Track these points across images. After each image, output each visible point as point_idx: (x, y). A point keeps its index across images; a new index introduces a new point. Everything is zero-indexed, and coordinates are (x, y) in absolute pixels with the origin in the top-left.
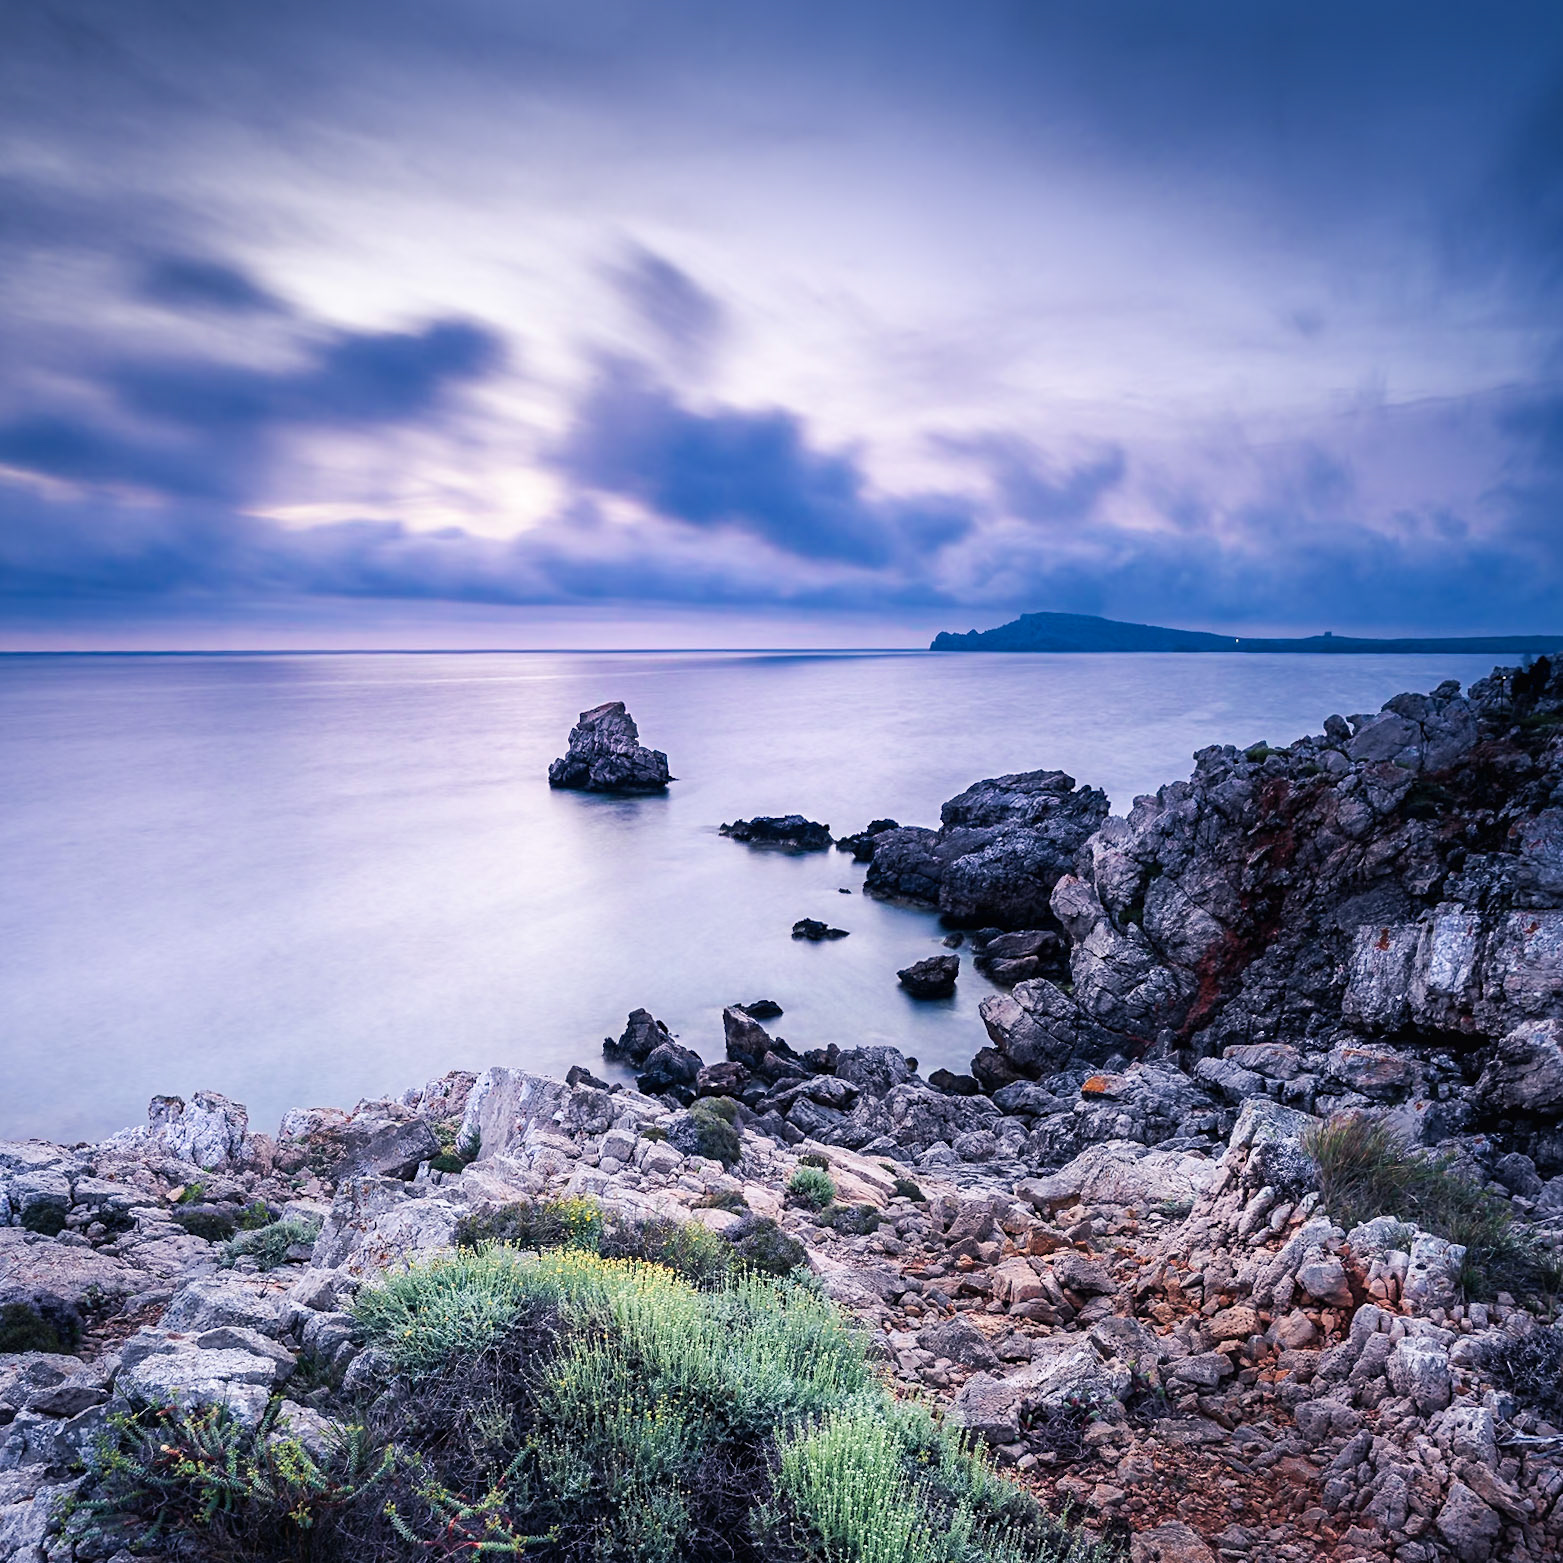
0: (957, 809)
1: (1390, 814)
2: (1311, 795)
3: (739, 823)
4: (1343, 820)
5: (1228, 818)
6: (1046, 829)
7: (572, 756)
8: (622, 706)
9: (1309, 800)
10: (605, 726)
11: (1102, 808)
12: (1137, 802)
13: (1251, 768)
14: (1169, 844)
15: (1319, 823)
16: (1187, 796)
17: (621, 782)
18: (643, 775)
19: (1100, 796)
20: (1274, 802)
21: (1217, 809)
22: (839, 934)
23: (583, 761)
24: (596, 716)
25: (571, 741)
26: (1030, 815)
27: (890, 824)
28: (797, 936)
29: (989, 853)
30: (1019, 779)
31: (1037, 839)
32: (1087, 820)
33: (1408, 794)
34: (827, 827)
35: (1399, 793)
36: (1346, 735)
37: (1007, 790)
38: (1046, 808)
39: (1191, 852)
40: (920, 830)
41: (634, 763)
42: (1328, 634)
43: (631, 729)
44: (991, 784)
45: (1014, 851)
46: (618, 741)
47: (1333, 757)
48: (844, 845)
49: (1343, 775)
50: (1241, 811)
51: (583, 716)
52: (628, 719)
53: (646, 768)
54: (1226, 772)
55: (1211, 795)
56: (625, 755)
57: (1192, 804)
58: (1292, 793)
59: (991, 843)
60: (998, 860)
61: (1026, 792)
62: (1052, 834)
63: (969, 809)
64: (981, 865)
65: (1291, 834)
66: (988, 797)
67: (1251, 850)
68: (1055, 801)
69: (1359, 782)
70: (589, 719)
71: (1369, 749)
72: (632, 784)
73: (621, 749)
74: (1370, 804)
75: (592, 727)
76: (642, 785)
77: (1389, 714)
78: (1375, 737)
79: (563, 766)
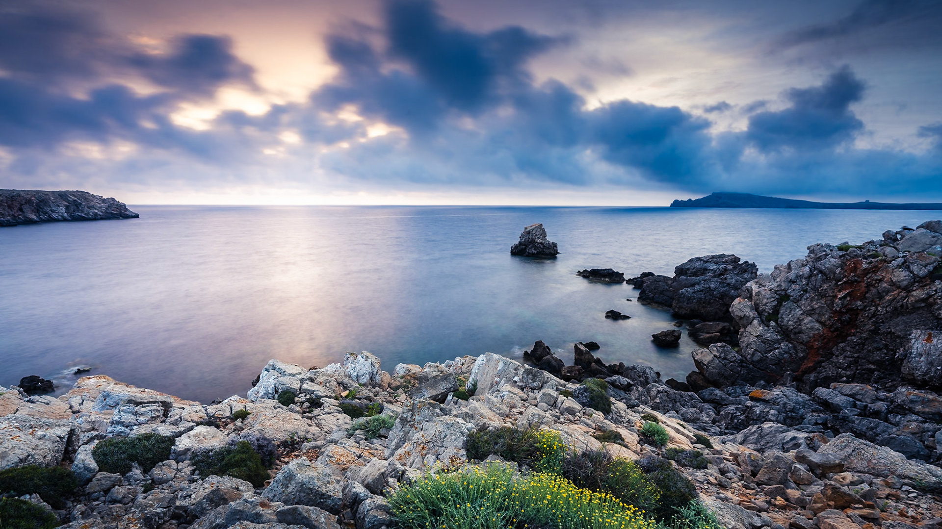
0: (683, 269)
1: (924, 277)
2: (876, 267)
3: (585, 270)
4: (894, 279)
5: (827, 276)
6: (726, 279)
7: (520, 243)
8: (541, 225)
9: (875, 269)
10: (534, 232)
11: (754, 271)
12: (776, 268)
13: (841, 253)
14: (793, 287)
15: (881, 280)
16: (804, 265)
17: (538, 253)
18: (547, 251)
19: (754, 265)
20: (854, 269)
21: (821, 272)
22: (626, 317)
23: (524, 245)
24: (531, 228)
25: (520, 237)
26: (718, 272)
27: (651, 274)
28: (607, 317)
29: (697, 288)
30: (713, 257)
31: (720, 283)
32: (746, 276)
33: (935, 268)
34: (623, 274)
35: (930, 268)
36: (896, 240)
37: (707, 262)
38: (726, 270)
39: (806, 291)
40: (665, 277)
41: (544, 246)
42: (867, 201)
43: (544, 234)
44: (699, 259)
45: (710, 288)
46: (539, 238)
47: (888, 250)
48: (629, 282)
49: (895, 258)
50: (835, 273)
51: (526, 228)
52: (544, 230)
53: (549, 248)
54: (827, 255)
55: (818, 265)
56: (541, 243)
57: (807, 269)
58: (865, 266)
59: (698, 283)
60: (702, 291)
61: (716, 263)
62: (728, 281)
63: (688, 269)
64: (693, 293)
65: (863, 285)
66: (697, 264)
67: (840, 291)
68: (731, 267)
69: (905, 262)
70: (528, 230)
71: (911, 246)
72: (542, 254)
73: (539, 241)
74: (912, 272)
75: (529, 233)
76: (547, 254)
77: (923, 230)
78: (914, 241)
79: (516, 247)
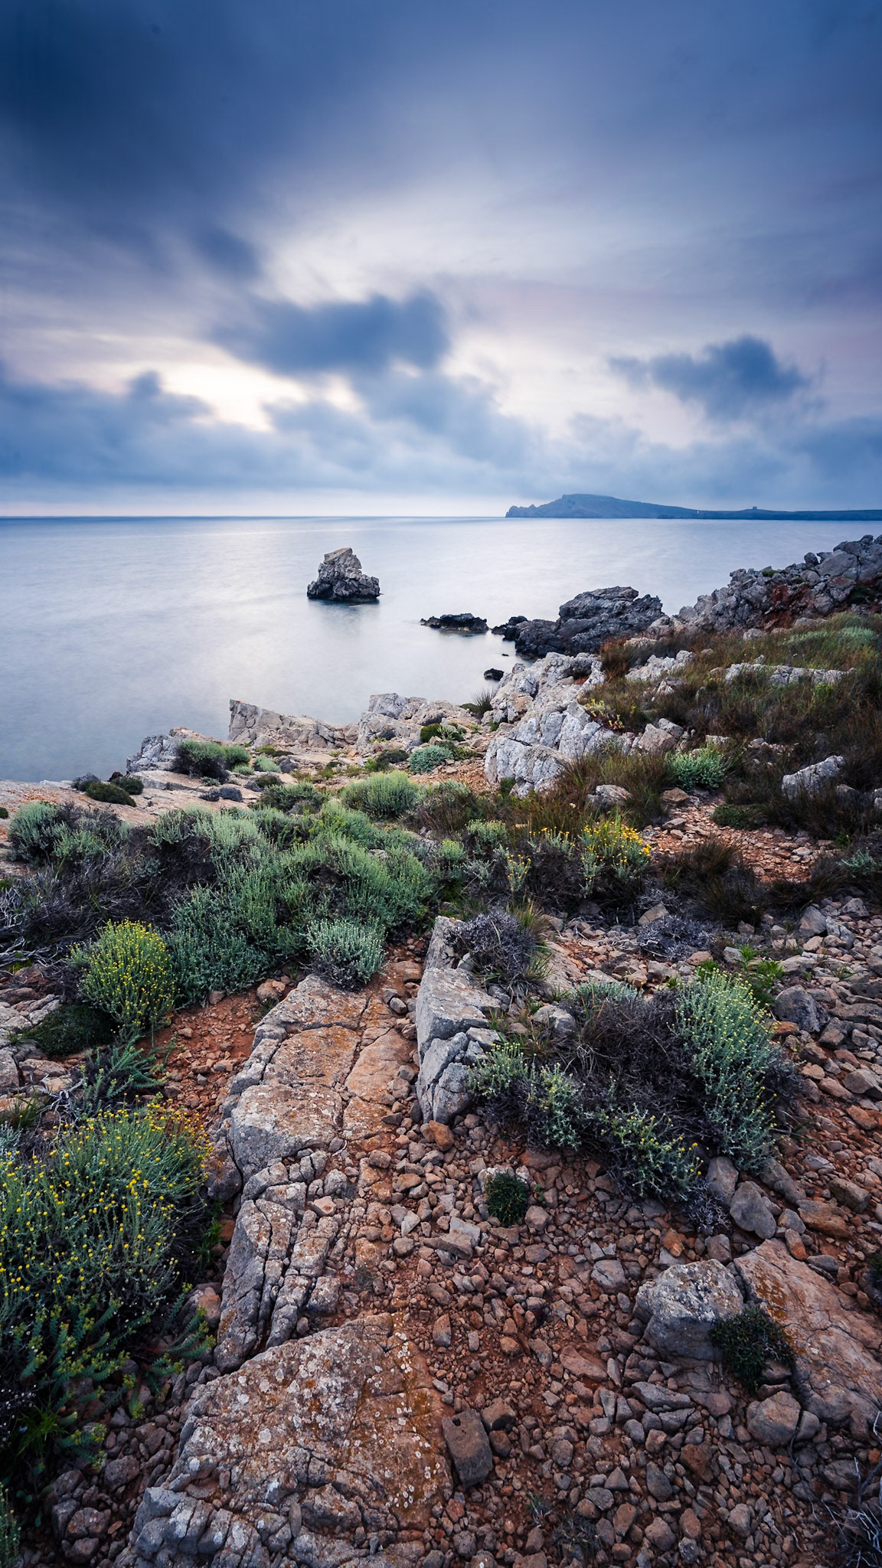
0: (569, 609)
1: (843, 602)
2: (800, 593)
3: (433, 618)
4: (817, 605)
5: (754, 606)
6: (626, 618)
7: (322, 581)
8: (351, 550)
9: (799, 596)
10: (341, 562)
11: (658, 607)
12: (699, 599)
13: (766, 579)
14: (720, 619)
15: (807, 607)
16: (729, 595)
17: (351, 595)
18: (365, 591)
19: (657, 600)
20: (780, 597)
21: (748, 601)
24: (335, 556)
25: (319, 571)
26: (615, 611)
27: (521, 619)
28: (488, 678)
29: (593, 632)
30: (606, 591)
31: (621, 624)
32: (649, 613)
33: (852, 592)
34: (486, 620)
35: (848, 591)
36: (816, 563)
37: (598, 598)
38: (624, 607)
39: (732, 624)
40: (545, 622)
41: (359, 584)
43: (357, 566)
44: (589, 594)
45: (608, 631)
46: (350, 571)
47: (810, 574)
48: (496, 630)
49: (817, 583)
50: (761, 602)
51: (327, 556)
52: (355, 558)
53: (367, 587)
54: (753, 582)
55: (745, 593)
56: (355, 579)
57: (734, 598)
58: (790, 592)
59: (594, 626)
60: (599, 636)
61: (611, 599)
62: (630, 621)
63: (576, 608)
64: (589, 639)
66: (588, 602)
67: (767, 622)
68: (630, 603)
69: (826, 586)
70: (331, 558)
71: (830, 570)
72: (358, 596)
73: (352, 575)
74: (832, 597)
75: (333, 563)
76: (365, 597)
77: (840, 552)
78: (833, 563)
79: (316, 586)
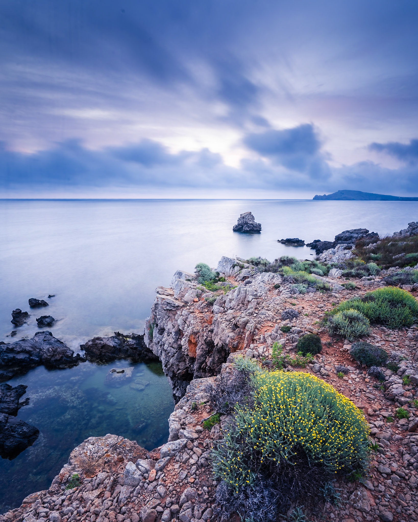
0: (339, 237)
3: (283, 240)
7: (239, 225)
8: (251, 213)
10: (247, 217)
11: (377, 237)
16: (407, 232)
17: (250, 230)
18: (255, 229)
19: (377, 234)
23: (241, 225)
24: (244, 215)
25: (238, 221)
26: (359, 238)
27: (319, 241)
30: (355, 230)
34: (304, 241)
37: (352, 233)
38: (363, 237)
40: (328, 242)
41: (253, 226)
43: (253, 218)
44: (348, 231)
46: (250, 221)
48: (308, 245)
51: (241, 215)
52: (252, 216)
53: (256, 227)
56: (252, 224)
61: (357, 233)
63: (342, 237)
66: (347, 234)
68: (365, 235)
70: (243, 216)
72: (253, 231)
73: (251, 223)
75: (244, 218)
76: (255, 231)
79: (236, 227)
